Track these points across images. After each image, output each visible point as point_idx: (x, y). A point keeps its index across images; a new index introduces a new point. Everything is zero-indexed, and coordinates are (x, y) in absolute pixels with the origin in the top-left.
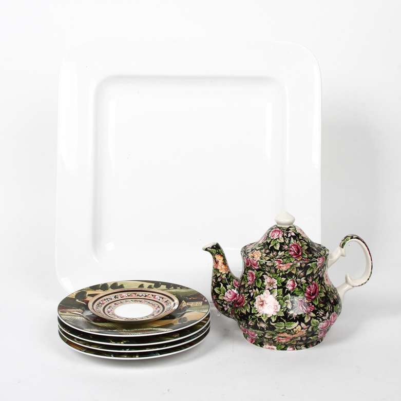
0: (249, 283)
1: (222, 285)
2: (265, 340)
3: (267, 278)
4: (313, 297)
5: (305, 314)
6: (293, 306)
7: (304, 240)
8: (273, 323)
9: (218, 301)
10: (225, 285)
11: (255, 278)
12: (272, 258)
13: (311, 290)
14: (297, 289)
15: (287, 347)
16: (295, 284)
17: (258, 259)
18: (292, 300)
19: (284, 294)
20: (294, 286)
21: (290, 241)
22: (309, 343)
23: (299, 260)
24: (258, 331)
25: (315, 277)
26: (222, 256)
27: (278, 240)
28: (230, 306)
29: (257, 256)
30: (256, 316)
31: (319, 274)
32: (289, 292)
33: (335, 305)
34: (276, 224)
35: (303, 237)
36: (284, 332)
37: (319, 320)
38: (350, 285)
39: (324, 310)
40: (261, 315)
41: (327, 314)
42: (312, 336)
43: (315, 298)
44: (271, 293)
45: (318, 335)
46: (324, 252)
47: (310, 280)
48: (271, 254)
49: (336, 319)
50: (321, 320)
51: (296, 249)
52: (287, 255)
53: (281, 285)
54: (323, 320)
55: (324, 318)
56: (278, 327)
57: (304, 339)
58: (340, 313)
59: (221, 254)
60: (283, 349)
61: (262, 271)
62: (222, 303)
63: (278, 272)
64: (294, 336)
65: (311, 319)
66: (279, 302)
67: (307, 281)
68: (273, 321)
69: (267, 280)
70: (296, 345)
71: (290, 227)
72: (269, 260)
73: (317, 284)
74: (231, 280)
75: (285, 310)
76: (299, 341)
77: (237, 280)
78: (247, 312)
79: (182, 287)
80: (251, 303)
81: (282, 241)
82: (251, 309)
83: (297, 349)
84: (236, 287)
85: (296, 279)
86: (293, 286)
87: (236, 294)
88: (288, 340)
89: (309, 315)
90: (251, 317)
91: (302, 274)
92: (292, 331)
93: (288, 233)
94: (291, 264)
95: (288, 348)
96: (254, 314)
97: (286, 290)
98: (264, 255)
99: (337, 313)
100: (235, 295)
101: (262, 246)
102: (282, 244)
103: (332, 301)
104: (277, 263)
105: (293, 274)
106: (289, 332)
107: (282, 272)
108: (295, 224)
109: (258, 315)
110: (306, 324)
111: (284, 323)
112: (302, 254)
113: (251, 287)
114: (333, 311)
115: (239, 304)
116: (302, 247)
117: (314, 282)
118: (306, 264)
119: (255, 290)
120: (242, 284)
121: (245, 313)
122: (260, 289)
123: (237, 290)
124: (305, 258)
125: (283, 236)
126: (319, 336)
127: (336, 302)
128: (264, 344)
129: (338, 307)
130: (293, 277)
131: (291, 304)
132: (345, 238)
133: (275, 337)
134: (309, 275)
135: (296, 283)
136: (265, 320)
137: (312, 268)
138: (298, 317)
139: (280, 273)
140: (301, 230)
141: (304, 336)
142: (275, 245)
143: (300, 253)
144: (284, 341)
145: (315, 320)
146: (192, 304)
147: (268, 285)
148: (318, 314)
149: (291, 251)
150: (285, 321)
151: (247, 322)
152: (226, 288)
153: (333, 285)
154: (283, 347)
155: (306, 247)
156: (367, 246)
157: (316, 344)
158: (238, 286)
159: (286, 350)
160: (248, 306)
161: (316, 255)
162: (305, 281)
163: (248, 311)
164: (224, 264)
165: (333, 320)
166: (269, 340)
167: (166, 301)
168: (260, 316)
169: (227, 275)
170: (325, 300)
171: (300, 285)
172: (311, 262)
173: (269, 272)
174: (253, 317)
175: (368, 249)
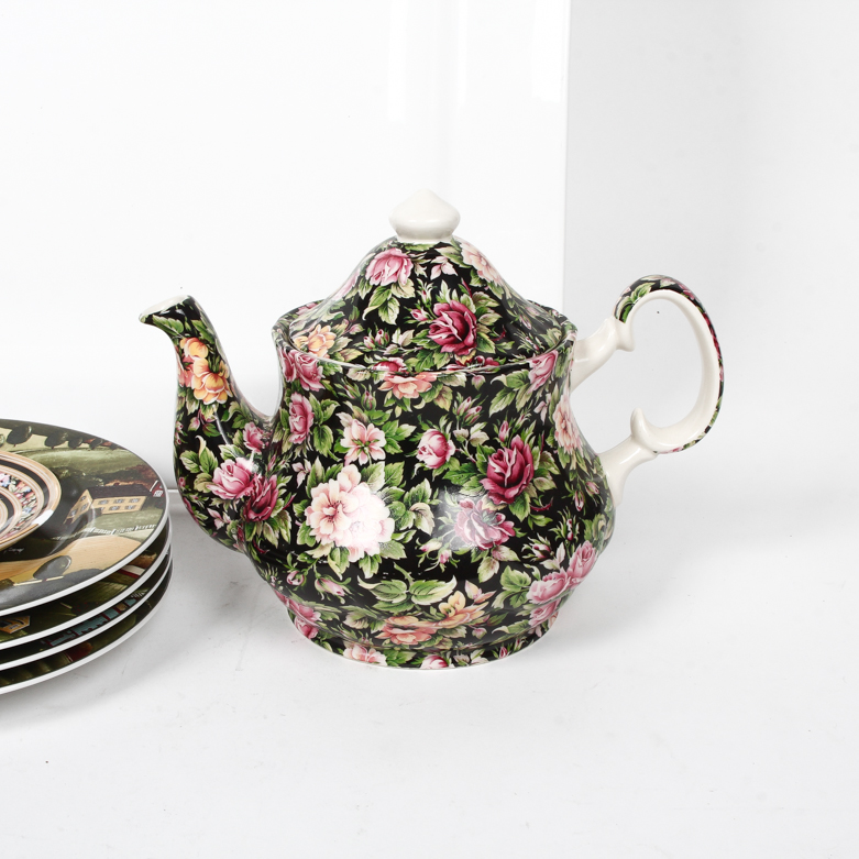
0: (294, 438)
1: (203, 443)
2: (346, 633)
3: (350, 425)
4: (513, 492)
5: (479, 550)
6: (438, 523)
7: (489, 293)
8: (368, 581)
9: (193, 497)
10: (214, 444)
11: (311, 422)
12: (370, 354)
13: (505, 469)
14: (456, 464)
15: (423, 657)
16: (447, 447)
17: (323, 356)
18: (434, 502)
19: (410, 481)
20: (445, 453)
21: (435, 292)
22: (499, 645)
23: (463, 361)
24: (321, 607)
25: (520, 422)
26: (204, 342)
27: (393, 290)
28: (231, 513)
29: (321, 346)
30: (310, 557)
31: (536, 410)
32: (425, 474)
33: (591, 517)
34: (395, 234)
35: (483, 281)
36: (405, 613)
37: (529, 572)
38: (644, 446)
39: (551, 536)
40: (326, 552)
41: (561, 551)
42: (508, 622)
43: (520, 496)
44: (364, 479)
45: (528, 617)
46: (558, 334)
47: (504, 434)
48: (368, 341)
49: (593, 563)
50: (536, 572)
51: (457, 323)
52: (423, 344)
53: (397, 450)
54: (544, 572)
55: (547, 564)
56: (387, 595)
57: (480, 633)
58: (606, 542)
59: (202, 336)
60: (409, 664)
61: (333, 398)
62: (207, 504)
63: (388, 402)
64: (442, 625)
65: (501, 570)
66: (392, 511)
67: (492, 435)
68: (368, 575)
69: (352, 430)
70: (453, 652)
71: (441, 245)
72: (359, 361)
73: (527, 447)
74: (237, 424)
75: (410, 538)
76: (460, 639)
77: (260, 426)
78: (281, 539)
79: (95, 443)
80: (297, 508)
81: (409, 292)
82: (295, 530)
83: (456, 664)
84: (254, 450)
85: (453, 428)
86: (442, 454)
87: (251, 476)
88: (424, 637)
89: (496, 554)
90: (294, 559)
91: (473, 411)
92: (433, 611)
93: (429, 267)
94: (434, 376)
95: (426, 662)
96: (305, 548)
97: (417, 466)
98: (345, 341)
99: (595, 545)
100: (249, 479)
101: (342, 309)
102: (407, 305)
103: (580, 505)
104: (383, 373)
105: (443, 412)
106: (424, 612)
107: (401, 402)
108: (458, 234)
109: (317, 554)
110: (485, 587)
111: (407, 582)
112: (478, 339)
113: (298, 453)
114: (582, 540)
115: (260, 509)
116: (477, 315)
117: (516, 439)
118: (489, 376)
119: (312, 463)
120: (276, 440)
121: (276, 543)
122: (327, 462)
123: (256, 460)
124: (486, 355)
125: (413, 277)
126: (530, 622)
127: (596, 506)
128: (346, 644)
129: (602, 523)
130: (443, 422)
131: (431, 515)
132: (633, 288)
133: (379, 627)
134: (500, 416)
135: (450, 443)
136: (339, 571)
137: (510, 390)
138: (455, 563)
139: (393, 407)
140: (480, 257)
141: (478, 625)
142: (385, 306)
143: (471, 339)
144: (409, 640)
145: (517, 572)
146: (108, 505)
147: (353, 447)
148: (528, 551)
149: (437, 328)
150: (408, 575)
151: (283, 575)
152: (217, 453)
153: (587, 448)
154: (409, 656)
155: (493, 317)
156: (706, 316)
157: (524, 645)
158: (260, 448)
159: (419, 666)
160: (285, 519)
161: (526, 343)
162: (485, 437)
163: (287, 537)
164: (210, 370)
165: (579, 570)
166: (359, 636)
167: (26, 494)
168: (324, 558)
169: (222, 410)
170: (556, 503)
171: (465, 451)
172: (505, 371)
173: (357, 402)
174: (299, 558)
175: (710, 326)
